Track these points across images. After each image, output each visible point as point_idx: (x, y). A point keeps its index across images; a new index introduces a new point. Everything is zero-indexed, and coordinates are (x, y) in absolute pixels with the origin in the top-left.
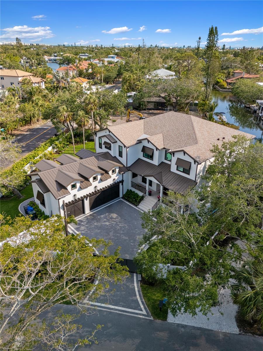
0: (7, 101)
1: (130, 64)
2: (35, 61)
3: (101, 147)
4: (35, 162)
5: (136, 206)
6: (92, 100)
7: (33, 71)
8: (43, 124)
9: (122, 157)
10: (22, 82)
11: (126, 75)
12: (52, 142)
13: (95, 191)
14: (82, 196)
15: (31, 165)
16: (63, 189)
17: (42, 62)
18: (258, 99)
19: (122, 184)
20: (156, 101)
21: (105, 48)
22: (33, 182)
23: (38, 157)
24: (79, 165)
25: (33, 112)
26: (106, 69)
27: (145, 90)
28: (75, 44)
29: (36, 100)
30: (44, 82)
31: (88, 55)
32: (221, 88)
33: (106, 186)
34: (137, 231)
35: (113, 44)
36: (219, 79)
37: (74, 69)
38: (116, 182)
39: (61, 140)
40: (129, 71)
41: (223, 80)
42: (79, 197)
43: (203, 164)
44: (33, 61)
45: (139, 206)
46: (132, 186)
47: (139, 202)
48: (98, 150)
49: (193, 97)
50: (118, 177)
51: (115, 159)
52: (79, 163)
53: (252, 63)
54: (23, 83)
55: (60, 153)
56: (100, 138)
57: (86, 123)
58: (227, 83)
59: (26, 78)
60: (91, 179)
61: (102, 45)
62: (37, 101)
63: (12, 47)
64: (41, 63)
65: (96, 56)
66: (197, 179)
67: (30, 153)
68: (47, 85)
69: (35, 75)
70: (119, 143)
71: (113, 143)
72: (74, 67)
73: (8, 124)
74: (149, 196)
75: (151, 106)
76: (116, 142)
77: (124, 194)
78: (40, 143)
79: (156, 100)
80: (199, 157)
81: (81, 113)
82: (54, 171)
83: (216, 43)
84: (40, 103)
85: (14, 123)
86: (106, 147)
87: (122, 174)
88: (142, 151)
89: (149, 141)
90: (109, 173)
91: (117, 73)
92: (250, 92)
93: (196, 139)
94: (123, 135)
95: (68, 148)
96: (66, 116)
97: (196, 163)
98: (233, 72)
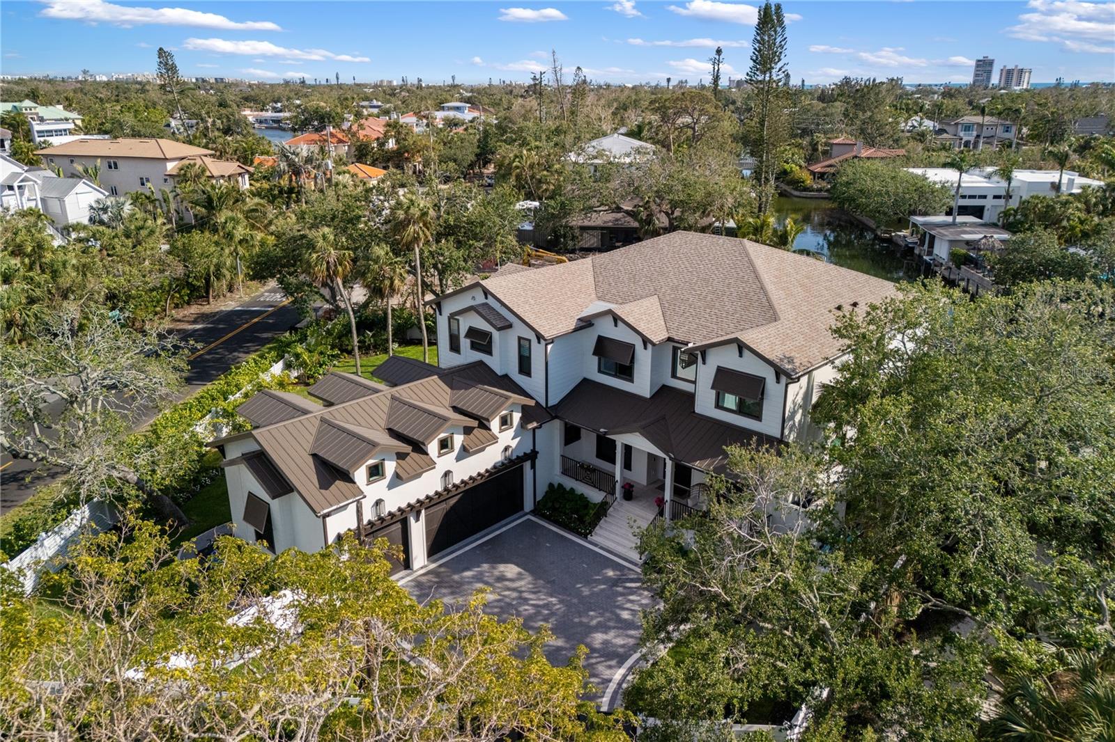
0: (133, 227)
1: (514, 123)
2: (214, 121)
3: (455, 347)
4: (230, 410)
5: (585, 536)
6: (415, 212)
7: (214, 142)
8: (247, 299)
9: (528, 374)
10: (178, 176)
11: (506, 152)
12: (281, 351)
13: (446, 489)
14: (404, 505)
15: (215, 420)
16: (338, 482)
17: (237, 123)
18: (914, 213)
19: (533, 467)
20: (606, 225)
21: (428, 87)
22: (232, 462)
23: (238, 395)
24: (388, 403)
25: (215, 260)
26: (442, 140)
27: (573, 190)
28: (337, 78)
29: (226, 223)
30: (247, 177)
31: (380, 103)
32: (796, 189)
33: (482, 471)
34: (592, 618)
35: (453, 78)
36: (787, 162)
37: (340, 141)
38: (514, 457)
39: (311, 340)
40: (515, 141)
41: (801, 167)
42: (394, 509)
43: (804, 380)
44: (210, 120)
45: (594, 538)
46: (565, 472)
47: (594, 524)
48: (448, 359)
49: (721, 208)
50: (518, 439)
51: (505, 382)
52: (389, 397)
53: (878, 117)
54: (182, 177)
55: (312, 381)
56: (452, 317)
57: (397, 282)
58: (813, 173)
59: (192, 162)
60: (433, 448)
61: (420, 80)
62: (230, 226)
63: (138, 86)
64: (234, 127)
65: (405, 107)
66: (786, 432)
67: (209, 386)
68: (258, 185)
69: (220, 155)
70: (520, 330)
71: (499, 329)
72: (340, 136)
73: (134, 298)
74: (626, 503)
75: (591, 240)
76: (510, 326)
77: (538, 499)
78: (241, 355)
79: (605, 222)
80: (791, 361)
81: (380, 251)
82: (305, 423)
83: (779, 50)
84: (240, 232)
85: (154, 293)
86: (474, 346)
87: (532, 431)
88: (595, 353)
89: (616, 319)
90: (492, 428)
91: (478, 151)
92: (887, 193)
93: (771, 306)
94: (533, 302)
95: (334, 366)
96: (331, 260)
97: (784, 379)
98: (826, 144)
